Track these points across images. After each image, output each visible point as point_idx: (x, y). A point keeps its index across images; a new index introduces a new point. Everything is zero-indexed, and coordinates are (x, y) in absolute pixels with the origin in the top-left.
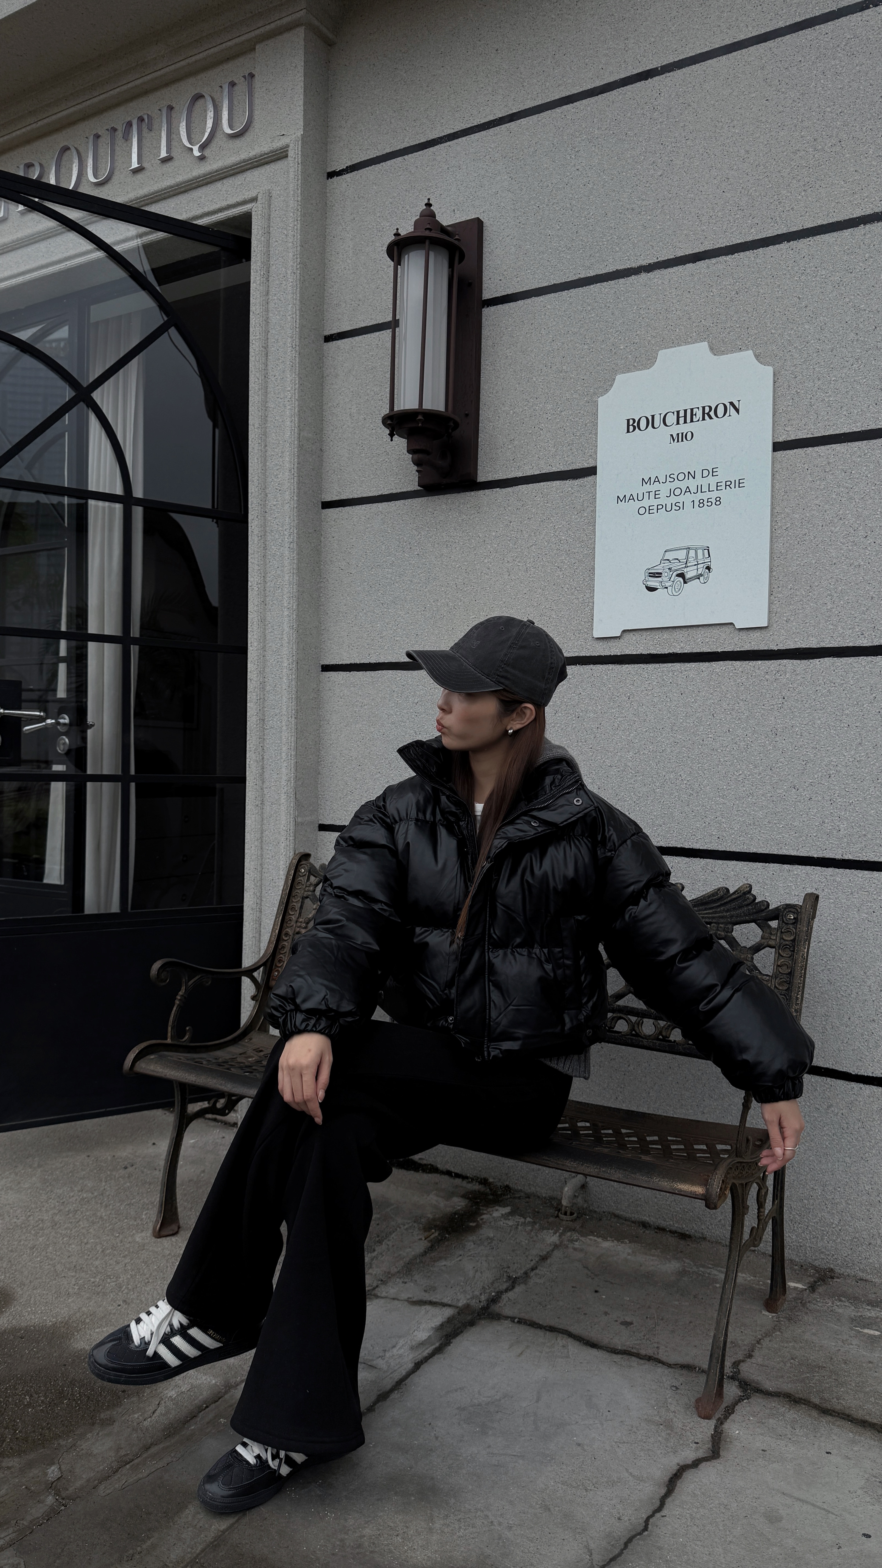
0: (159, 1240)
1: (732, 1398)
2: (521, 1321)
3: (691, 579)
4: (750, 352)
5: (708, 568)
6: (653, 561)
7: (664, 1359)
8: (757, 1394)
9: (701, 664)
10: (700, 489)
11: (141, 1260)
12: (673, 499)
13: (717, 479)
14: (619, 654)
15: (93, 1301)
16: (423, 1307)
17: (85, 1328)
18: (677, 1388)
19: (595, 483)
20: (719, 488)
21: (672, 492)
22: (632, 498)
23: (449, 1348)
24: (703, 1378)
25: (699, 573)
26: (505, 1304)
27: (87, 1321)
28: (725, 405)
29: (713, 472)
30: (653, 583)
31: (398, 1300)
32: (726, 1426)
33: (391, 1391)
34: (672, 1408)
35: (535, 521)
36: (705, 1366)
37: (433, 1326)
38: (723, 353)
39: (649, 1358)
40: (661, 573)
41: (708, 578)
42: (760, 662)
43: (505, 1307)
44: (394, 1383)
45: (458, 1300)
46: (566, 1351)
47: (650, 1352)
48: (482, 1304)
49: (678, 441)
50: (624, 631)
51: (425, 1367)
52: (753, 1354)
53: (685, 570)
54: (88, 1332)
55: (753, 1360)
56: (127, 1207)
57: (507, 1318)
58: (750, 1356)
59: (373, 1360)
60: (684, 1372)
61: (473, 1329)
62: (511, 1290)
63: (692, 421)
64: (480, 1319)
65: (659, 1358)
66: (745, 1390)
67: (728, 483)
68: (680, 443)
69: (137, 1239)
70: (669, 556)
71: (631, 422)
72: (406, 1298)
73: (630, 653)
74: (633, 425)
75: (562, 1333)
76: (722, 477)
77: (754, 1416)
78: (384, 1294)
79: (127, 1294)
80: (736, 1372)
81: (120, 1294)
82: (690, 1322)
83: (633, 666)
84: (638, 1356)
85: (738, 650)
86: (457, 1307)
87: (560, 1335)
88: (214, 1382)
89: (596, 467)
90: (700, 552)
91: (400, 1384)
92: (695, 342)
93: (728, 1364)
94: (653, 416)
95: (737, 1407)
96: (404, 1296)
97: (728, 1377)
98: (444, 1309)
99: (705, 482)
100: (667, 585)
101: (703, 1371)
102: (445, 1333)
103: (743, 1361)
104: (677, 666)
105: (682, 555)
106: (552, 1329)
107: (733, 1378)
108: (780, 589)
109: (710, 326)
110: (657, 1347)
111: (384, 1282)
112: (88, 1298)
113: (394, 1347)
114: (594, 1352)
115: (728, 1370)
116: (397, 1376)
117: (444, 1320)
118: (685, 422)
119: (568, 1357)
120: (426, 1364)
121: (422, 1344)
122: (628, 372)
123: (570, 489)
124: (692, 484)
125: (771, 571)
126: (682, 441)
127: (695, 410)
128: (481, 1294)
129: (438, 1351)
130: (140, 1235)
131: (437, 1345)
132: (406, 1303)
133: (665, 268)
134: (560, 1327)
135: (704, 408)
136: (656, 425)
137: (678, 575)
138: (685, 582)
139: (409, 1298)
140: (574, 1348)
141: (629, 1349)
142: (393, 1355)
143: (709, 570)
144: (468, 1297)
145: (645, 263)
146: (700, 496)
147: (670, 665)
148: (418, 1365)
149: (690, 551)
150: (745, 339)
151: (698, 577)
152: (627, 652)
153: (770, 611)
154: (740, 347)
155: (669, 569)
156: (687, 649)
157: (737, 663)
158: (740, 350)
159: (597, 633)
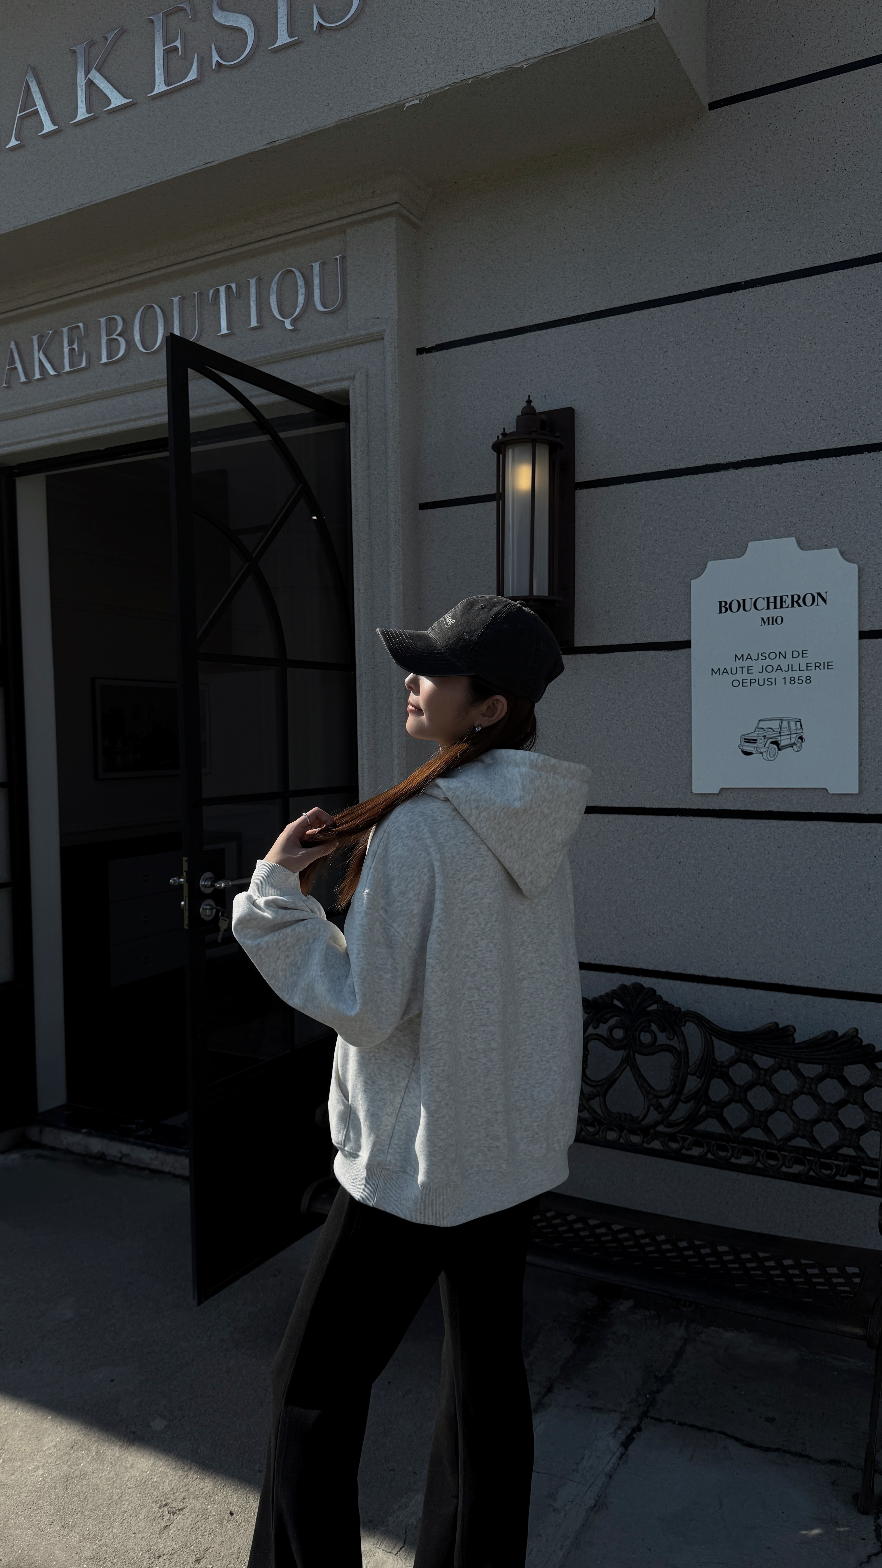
3: (785, 747)
4: (836, 550)
5: (801, 738)
6: (749, 729)
9: (797, 822)
10: (790, 668)
12: (765, 675)
13: (806, 660)
14: (717, 809)
19: (690, 655)
20: (809, 668)
21: (764, 669)
22: (725, 671)
25: (793, 741)
28: (812, 595)
30: (748, 748)
35: (632, 685)
38: (810, 548)
40: (756, 740)
41: (801, 747)
42: (852, 824)
49: (769, 624)
50: (722, 790)
53: (779, 738)
63: (781, 607)
67: (818, 665)
68: (771, 626)
70: (762, 724)
71: (723, 604)
73: (728, 808)
74: (725, 607)
76: (812, 659)
83: (731, 820)
85: (832, 812)
89: (690, 642)
90: (792, 724)
92: (784, 536)
94: (744, 601)
99: (795, 662)
100: (763, 750)
104: (774, 823)
105: (775, 725)
108: (869, 761)
109: (797, 523)
118: (775, 607)
122: (719, 559)
123: (667, 658)
124: (783, 663)
125: (860, 744)
126: (773, 624)
127: (784, 598)
133: (753, 467)
135: (793, 596)
136: (747, 608)
137: (772, 743)
138: (779, 749)
143: (802, 740)
145: (733, 460)
146: (790, 674)
147: (767, 821)
149: (784, 722)
150: (830, 537)
151: (792, 745)
152: (726, 807)
153: (860, 780)
154: (826, 544)
155: (764, 736)
156: (783, 809)
157: (831, 824)
158: (826, 547)
159: (695, 790)
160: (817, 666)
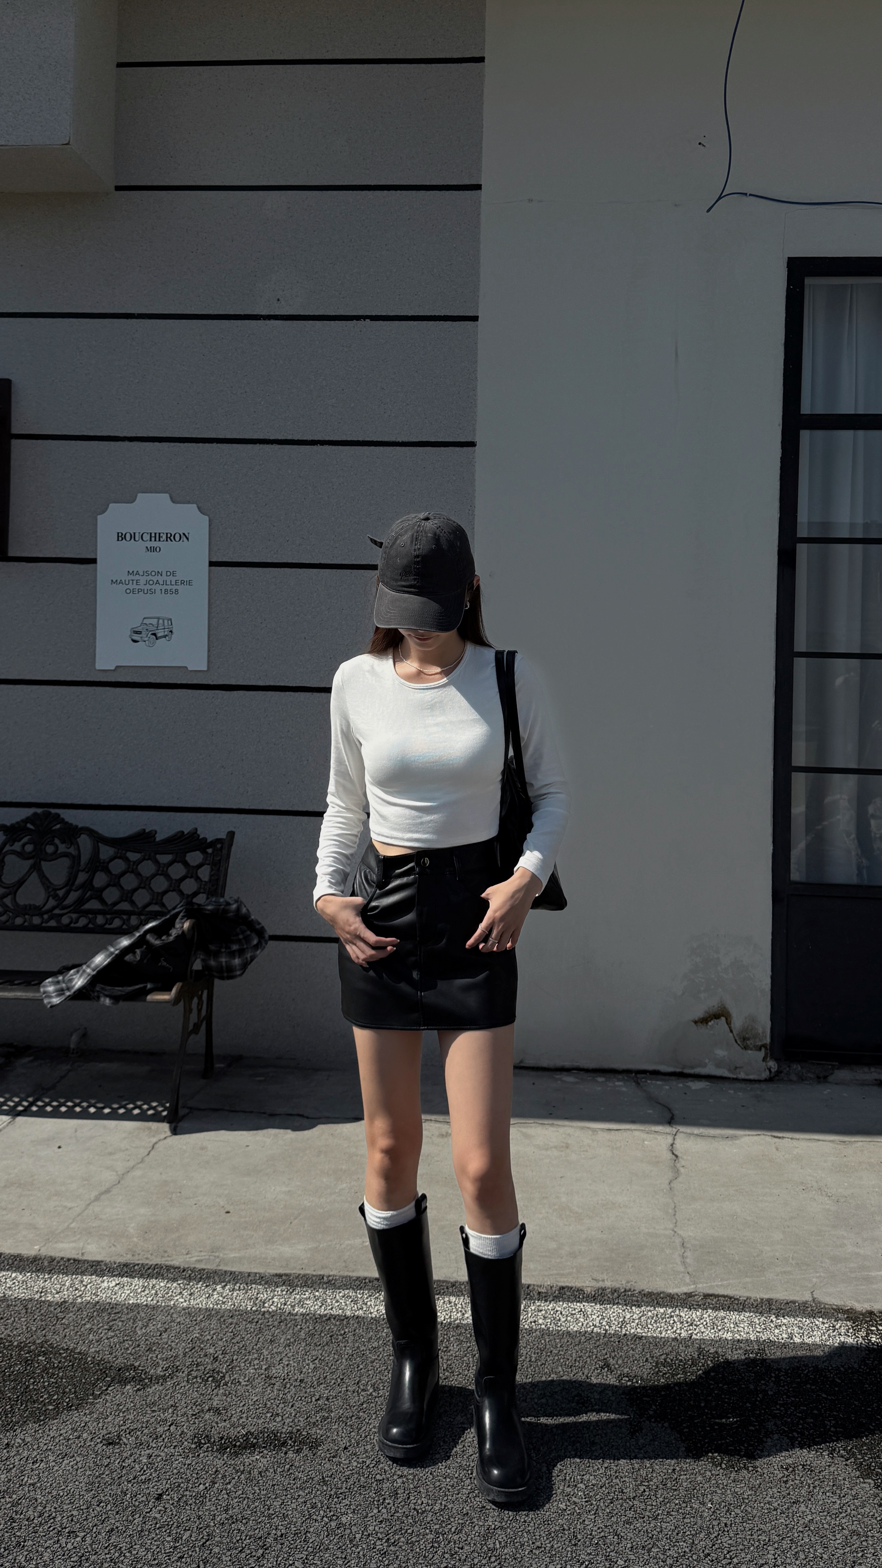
3: (161, 637)
4: (195, 506)
5: (171, 632)
6: (136, 624)
8: (196, 1111)
9: (167, 690)
10: (165, 583)
12: (148, 587)
13: (176, 578)
14: (114, 681)
19: (96, 570)
20: (177, 584)
21: (147, 582)
22: (121, 582)
25: (166, 633)
28: (180, 534)
30: (136, 637)
35: (53, 588)
38: (178, 503)
40: (141, 632)
41: (171, 637)
42: (204, 691)
49: (151, 551)
50: (117, 667)
53: (157, 631)
63: (159, 540)
68: (153, 553)
70: (146, 621)
71: (120, 535)
73: (121, 680)
74: (121, 537)
76: (179, 577)
83: (123, 689)
85: (190, 683)
89: (96, 559)
90: (166, 621)
92: (161, 492)
94: (134, 533)
99: (168, 579)
100: (146, 639)
104: (152, 691)
105: (154, 622)
108: (215, 648)
109: (170, 484)
118: (155, 540)
122: (117, 503)
123: (78, 571)
124: (160, 579)
125: (209, 637)
126: (154, 551)
127: (161, 535)
133: (142, 441)
135: (167, 534)
136: (137, 539)
137: (152, 634)
138: (157, 639)
145: (126, 435)
146: (165, 587)
147: (148, 690)
149: (160, 620)
150: (191, 497)
151: (165, 636)
152: (119, 680)
153: (209, 662)
155: (146, 629)
156: (158, 681)
157: (189, 691)
158: (189, 502)
159: (98, 667)
160: (182, 582)
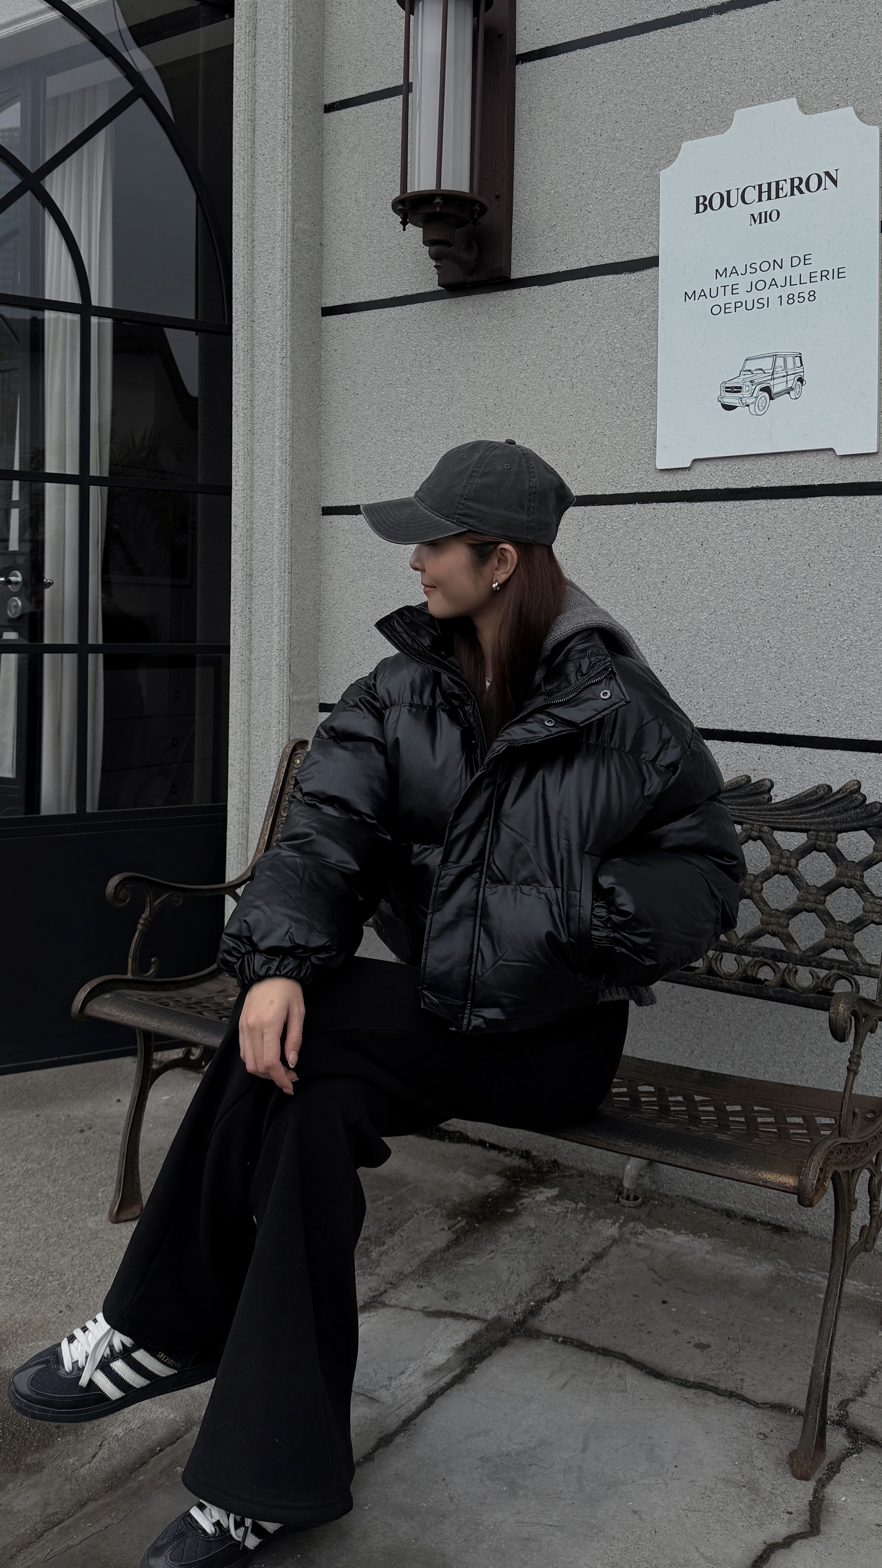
0: (116, 1225)
1: (837, 1451)
2: (567, 1341)
3: (779, 394)
5: (801, 380)
6: (731, 373)
7: (750, 1395)
8: (871, 1447)
9: (793, 500)
10: (789, 281)
11: (93, 1252)
12: (755, 295)
13: (810, 269)
14: (689, 489)
15: (29, 1305)
16: (442, 1320)
17: (16, 1341)
18: (766, 1436)
19: (657, 276)
20: (813, 280)
21: (753, 286)
22: (703, 294)
23: (473, 1375)
24: (799, 1423)
25: (789, 386)
26: (546, 1318)
27: (20, 1332)
28: (819, 176)
29: (805, 260)
30: (730, 399)
31: (411, 1309)
32: (829, 1490)
33: (396, 1433)
34: (759, 1464)
35: (583, 325)
36: (802, 1406)
37: (454, 1345)
38: (816, 111)
39: (730, 1395)
40: (741, 388)
41: (800, 393)
42: (868, 497)
43: (547, 1322)
44: (400, 1423)
45: (487, 1312)
46: (623, 1382)
47: (731, 1386)
48: (517, 1317)
49: (760, 222)
50: (695, 461)
51: (440, 1402)
52: (866, 1390)
53: (772, 383)
54: (20, 1346)
55: (866, 1399)
56: (80, 1182)
57: (548, 1336)
58: (862, 1394)
59: (375, 1391)
60: (774, 1413)
61: (505, 1351)
62: (554, 1299)
63: (777, 197)
64: (514, 1337)
65: (743, 1393)
66: (854, 1441)
67: (825, 273)
68: (764, 225)
69: (90, 1225)
70: (752, 365)
71: (701, 200)
72: (421, 1307)
73: (703, 488)
74: (703, 204)
75: (619, 1358)
76: (816, 266)
77: (866, 1477)
78: (393, 1302)
79: (72, 1296)
80: (843, 1415)
81: (63, 1296)
82: (785, 1346)
83: (706, 504)
84: (716, 1390)
85: (840, 482)
86: (486, 1321)
87: (616, 1360)
88: (172, 1416)
89: (658, 257)
90: (790, 360)
91: (408, 1424)
92: (781, 98)
93: (832, 1403)
94: (729, 192)
95: (843, 1464)
96: (418, 1304)
97: (833, 1422)
98: (468, 1323)
99: (795, 273)
100: (749, 401)
101: (800, 1414)
102: (468, 1356)
103: (853, 1400)
104: (763, 503)
105: (767, 364)
106: (605, 1352)
107: (839, 1423)
109: (798, 78)
110: (741, 1380)
111: (393, 1285)
112: (23, 1301)
113: (403, 1373)
114: (659, 1384)
115: (832, 1412)
116: (404, 1414)
117: (468, 1338)
118: (769, 198)
119: (625, 1391)
120: (442, 1397)
121: (438, 1370)
122: (697, 138)
123: (625, 285)
124: (779, 275)
125: (880, 382)
126: (766, 221)
127: (781, 184)
128: (516, 1303)
129: (458, 1379)
130: (93, 1219)
131: (458, 1371)
132: (421, 1314)
133: (743, 8)
134: (616, 1349)
135: (792, 180)
136: (733, 203)
137: (762, 390)
138: (771, 398)
139: (424, 1307)
140: (633, 1378)
141: (705, 1381)
142: (401, 1385)
143: (802, 383)
144: (500, 1307)
146: (789, 289)
147: (754, 502)
148: (431, 1399)
149: (778, 359)
150: (843, 93)
151: (788, 392)
152: (699, 487)
153: (880, 434)
154: (837, 103)
155: (751, 382)
156: (775, 482)
157: (839, 500)
158: (837, 106)
159: (660, 464)
160: (825, 275)
